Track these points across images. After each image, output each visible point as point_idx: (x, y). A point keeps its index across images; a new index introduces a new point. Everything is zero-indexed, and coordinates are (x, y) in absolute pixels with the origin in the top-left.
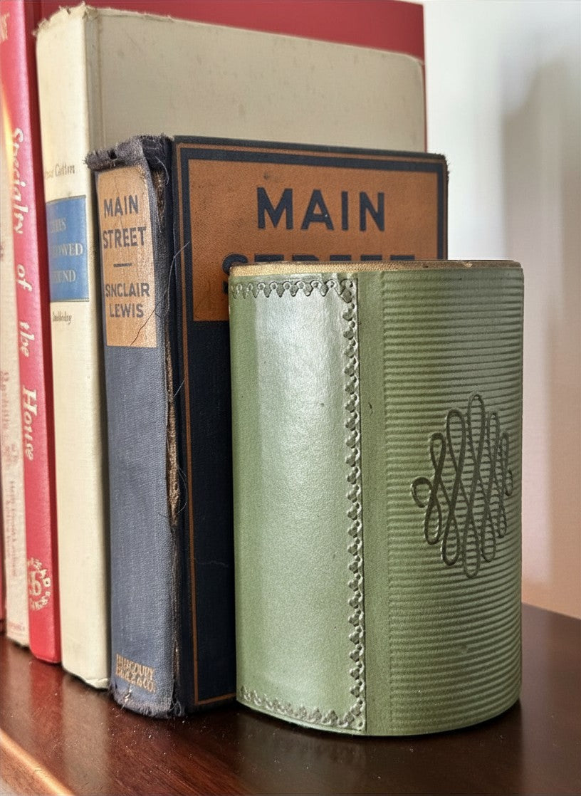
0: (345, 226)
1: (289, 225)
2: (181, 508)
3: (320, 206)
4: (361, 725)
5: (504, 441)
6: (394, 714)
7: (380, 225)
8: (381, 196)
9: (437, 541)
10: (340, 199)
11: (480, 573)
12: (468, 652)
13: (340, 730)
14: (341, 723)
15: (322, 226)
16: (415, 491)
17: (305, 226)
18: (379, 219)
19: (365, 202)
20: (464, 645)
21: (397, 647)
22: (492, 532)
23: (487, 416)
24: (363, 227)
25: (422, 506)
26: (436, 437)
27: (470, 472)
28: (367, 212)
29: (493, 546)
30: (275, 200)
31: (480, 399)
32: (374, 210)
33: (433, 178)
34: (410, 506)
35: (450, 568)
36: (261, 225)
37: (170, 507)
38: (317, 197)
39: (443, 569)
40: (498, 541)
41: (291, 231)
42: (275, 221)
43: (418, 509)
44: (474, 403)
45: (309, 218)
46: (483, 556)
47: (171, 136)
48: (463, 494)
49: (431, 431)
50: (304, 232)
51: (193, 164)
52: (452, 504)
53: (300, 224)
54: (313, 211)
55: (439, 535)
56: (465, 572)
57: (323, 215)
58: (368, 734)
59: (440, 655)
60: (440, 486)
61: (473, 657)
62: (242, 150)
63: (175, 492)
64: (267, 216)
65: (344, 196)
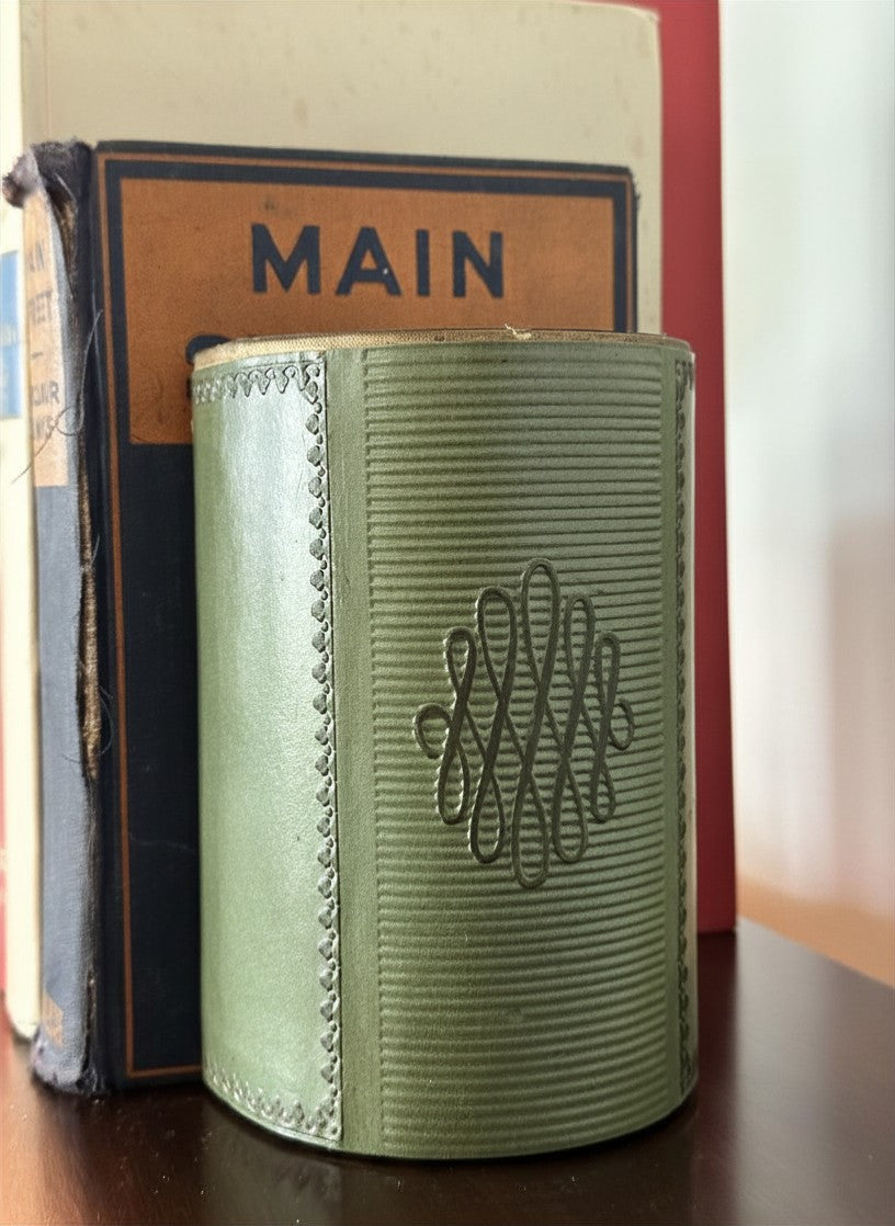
0: (424, 288)
1: (314, 286)
2: (102, 749)
3: (374, 256)
4: (334, 1132)
5: (607, 650)
6: (386, 1118)
7: (496, 287)
8: (496, 238)
9: (461, 818)
10: (412, 243)
11: (549, 882)
12: (524, 1021)
13: (308, 1137)
14: (309, 1127)
15: (375, 290)
16: (421, 730)
17: (344, 288)
18: (493, 277)
19: (462, 247)
20: (517, 1007)
21: (392, 1001)
22: (578, 810)
23: (563, 604)
24: (459, 289)
25: (434, 756)
26: (458, 635)
27: (527, 701)
28: (468, 266)
29: (582, 836)
30: (285, 243)
31: (548, 571)
32: (481, 259)
33: (605, 207)
34: (413, 754)
35: (488, 868)
36: (260, 285)
37: (84, 744)
38: (367, 240)
39: (472, 869)
40: (592, 827)
41: (317, 297)
42: (286, 281)
43: (426, 760)
44: (535, 579)
45: (353, 274)
46: (557, 852)
47: (93, 143)
48: (513, 737)
49: (448, 626)
50: (343, 299)
51: (128, 187)
52: (490, 757)
53: (334, 285)
54: (360, 262)
55: (465, 808)
56: (517, 877)
57: (380, 269)
58: (347, 1149)
59: (472, 1022)
60: (466, 721)
61: (538, 1030)
62: (221, 162)
63: (92, 722)
64: (270, 271)
65: (422, 238)
